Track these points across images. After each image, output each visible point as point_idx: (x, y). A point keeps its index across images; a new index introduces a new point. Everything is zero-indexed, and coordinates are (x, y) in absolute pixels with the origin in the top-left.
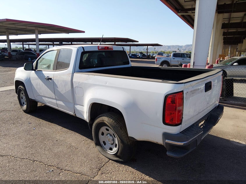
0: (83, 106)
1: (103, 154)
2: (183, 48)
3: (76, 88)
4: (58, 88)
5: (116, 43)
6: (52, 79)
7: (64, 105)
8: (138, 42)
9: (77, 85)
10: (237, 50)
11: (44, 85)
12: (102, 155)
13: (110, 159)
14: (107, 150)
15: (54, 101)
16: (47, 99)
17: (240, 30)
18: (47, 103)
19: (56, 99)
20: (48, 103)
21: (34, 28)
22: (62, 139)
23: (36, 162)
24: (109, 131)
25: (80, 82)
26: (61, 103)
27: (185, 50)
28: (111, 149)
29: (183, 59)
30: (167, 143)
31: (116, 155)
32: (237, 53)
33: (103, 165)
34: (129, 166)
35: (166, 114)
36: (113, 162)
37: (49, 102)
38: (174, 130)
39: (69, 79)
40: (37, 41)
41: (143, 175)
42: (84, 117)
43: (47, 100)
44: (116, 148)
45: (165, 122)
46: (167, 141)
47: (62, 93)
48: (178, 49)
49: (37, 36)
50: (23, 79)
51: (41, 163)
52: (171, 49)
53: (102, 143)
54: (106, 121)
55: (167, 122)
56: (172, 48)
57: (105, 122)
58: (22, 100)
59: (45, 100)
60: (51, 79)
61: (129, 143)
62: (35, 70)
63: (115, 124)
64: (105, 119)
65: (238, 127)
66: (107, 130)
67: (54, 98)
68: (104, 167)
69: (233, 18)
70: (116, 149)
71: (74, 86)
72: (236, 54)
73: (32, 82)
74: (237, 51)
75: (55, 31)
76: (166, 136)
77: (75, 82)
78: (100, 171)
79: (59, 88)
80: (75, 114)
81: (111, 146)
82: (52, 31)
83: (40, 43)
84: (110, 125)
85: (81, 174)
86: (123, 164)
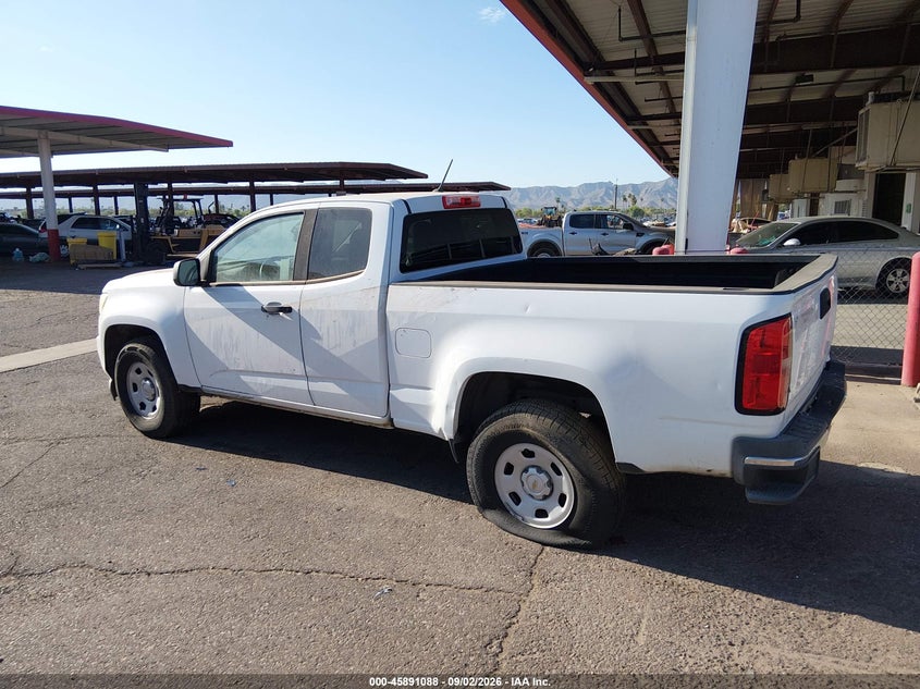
0: (429, 389)
1: (516, 532)
2: (573, 197)
3: (400, 332)
4: (319, 338)
5: (346, 182)
6: (295, 308)
7: (343, 392)
8: (426, 176)
9: (405, 322)
10: (763, 197)
11: (253, 332)
12: (511, 536)
13: (545, 544)
14: (526, 517)
15: (302, 384)
16: (263, 380)
17: (775, 129)
18: (259, 392)
19: (307, 378)
20: (267, 394)
21: (33, 134)
22: (350, 503)
23: (314, 573)
24: (533, 456)
25: (415, 313)
26: (331, 388)
27: (580, 202)
28: (542, 513)
29: (604, 234)
30: (748, 468)
31: (563, 529)
32: (765, 206)
33: (533, 562)
34: (613, 557)
35: (746, 382)
36: (558, 550)
37: (274, 391)
38: (766, 427)
39: (373, 305)
40: (47, 180)
41: (667, 574)
42: (428, 424)
43: (261, 384)
44: (562, 506)
45: (741, 407)
46: (749, 460)
47: (337, 353)
48: (558, 201)
49: (46, 164)
50: (153, 319)
51: (335, 575)
52: (530, 199)
53: (506, 499)
54: (528, 426)
55: (746, 405)
56: (534, 197)
57: (525, 429)
58: (134, 395)
59: (251, 385)
60: (288, 310)
61: (613, 486)
62: (205, 285)
63: (563, 430)
64: (527, 421)
65: (863, 429)
66: (528, 454)
67: (299, 371)
68: (539, 565)
69: (761, 89)
70: (563, 509)
71: (393, 325)
72: (761, 209)
73: (193, 326)
74: (763, 200)
75: (115, 143)
76: (743, 445)
77: (394, 313)
78: (535, 577)
79: (325, 337)
80: (391, 420)
81: (541, 505)
82: (106, 142)
83: (57, 189)
84: (548, 435)
85: (484, 589)
86: (593, 554)
